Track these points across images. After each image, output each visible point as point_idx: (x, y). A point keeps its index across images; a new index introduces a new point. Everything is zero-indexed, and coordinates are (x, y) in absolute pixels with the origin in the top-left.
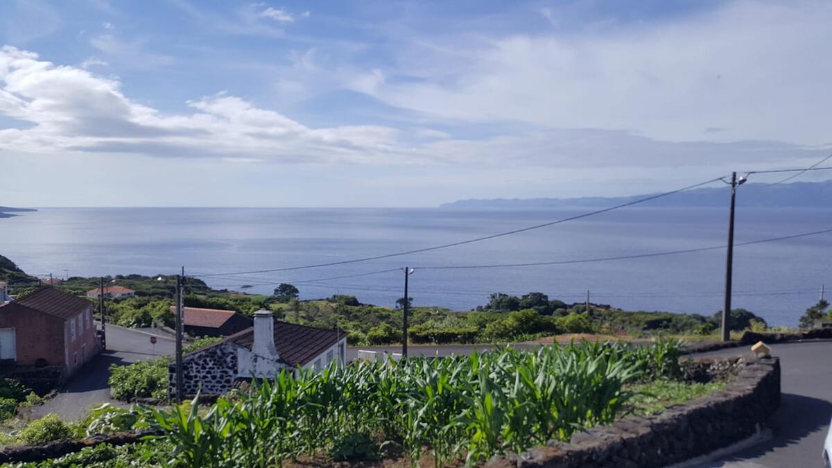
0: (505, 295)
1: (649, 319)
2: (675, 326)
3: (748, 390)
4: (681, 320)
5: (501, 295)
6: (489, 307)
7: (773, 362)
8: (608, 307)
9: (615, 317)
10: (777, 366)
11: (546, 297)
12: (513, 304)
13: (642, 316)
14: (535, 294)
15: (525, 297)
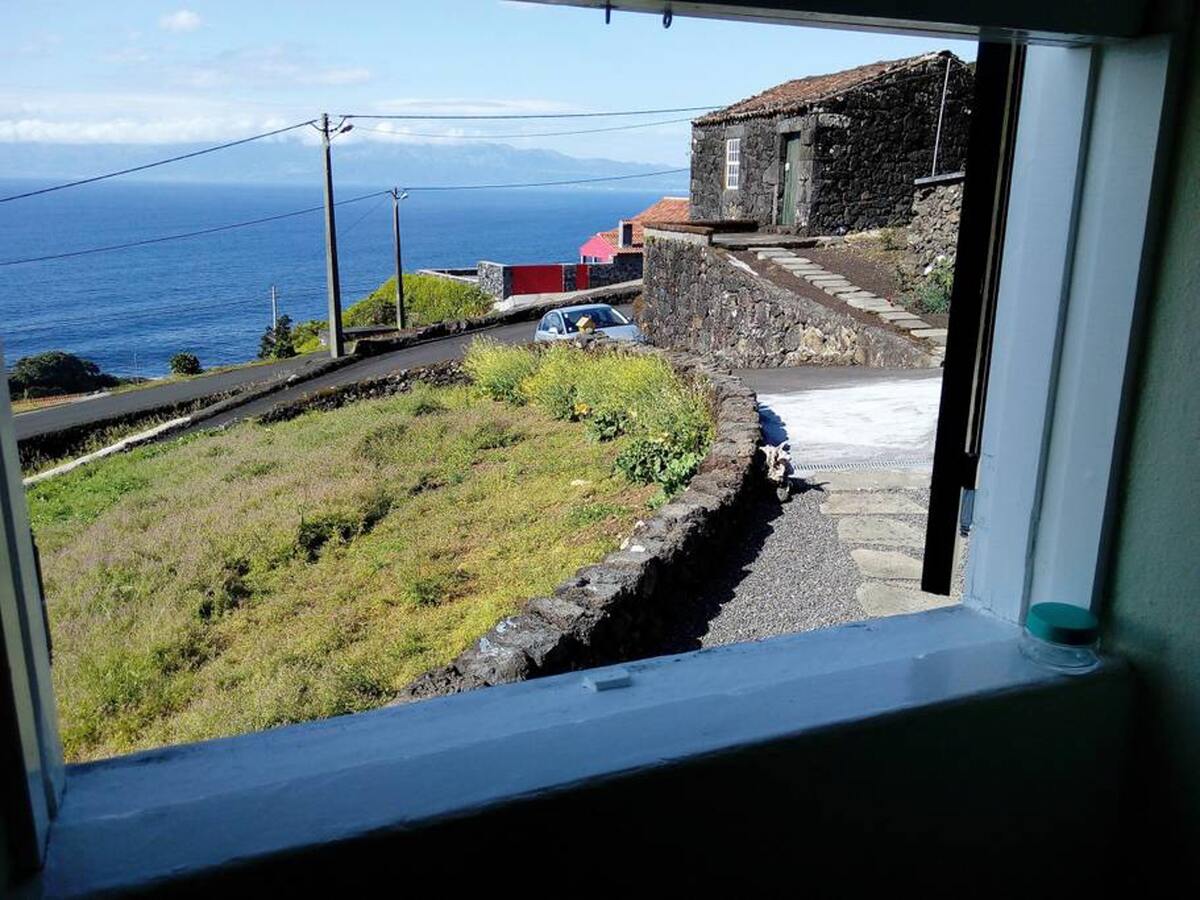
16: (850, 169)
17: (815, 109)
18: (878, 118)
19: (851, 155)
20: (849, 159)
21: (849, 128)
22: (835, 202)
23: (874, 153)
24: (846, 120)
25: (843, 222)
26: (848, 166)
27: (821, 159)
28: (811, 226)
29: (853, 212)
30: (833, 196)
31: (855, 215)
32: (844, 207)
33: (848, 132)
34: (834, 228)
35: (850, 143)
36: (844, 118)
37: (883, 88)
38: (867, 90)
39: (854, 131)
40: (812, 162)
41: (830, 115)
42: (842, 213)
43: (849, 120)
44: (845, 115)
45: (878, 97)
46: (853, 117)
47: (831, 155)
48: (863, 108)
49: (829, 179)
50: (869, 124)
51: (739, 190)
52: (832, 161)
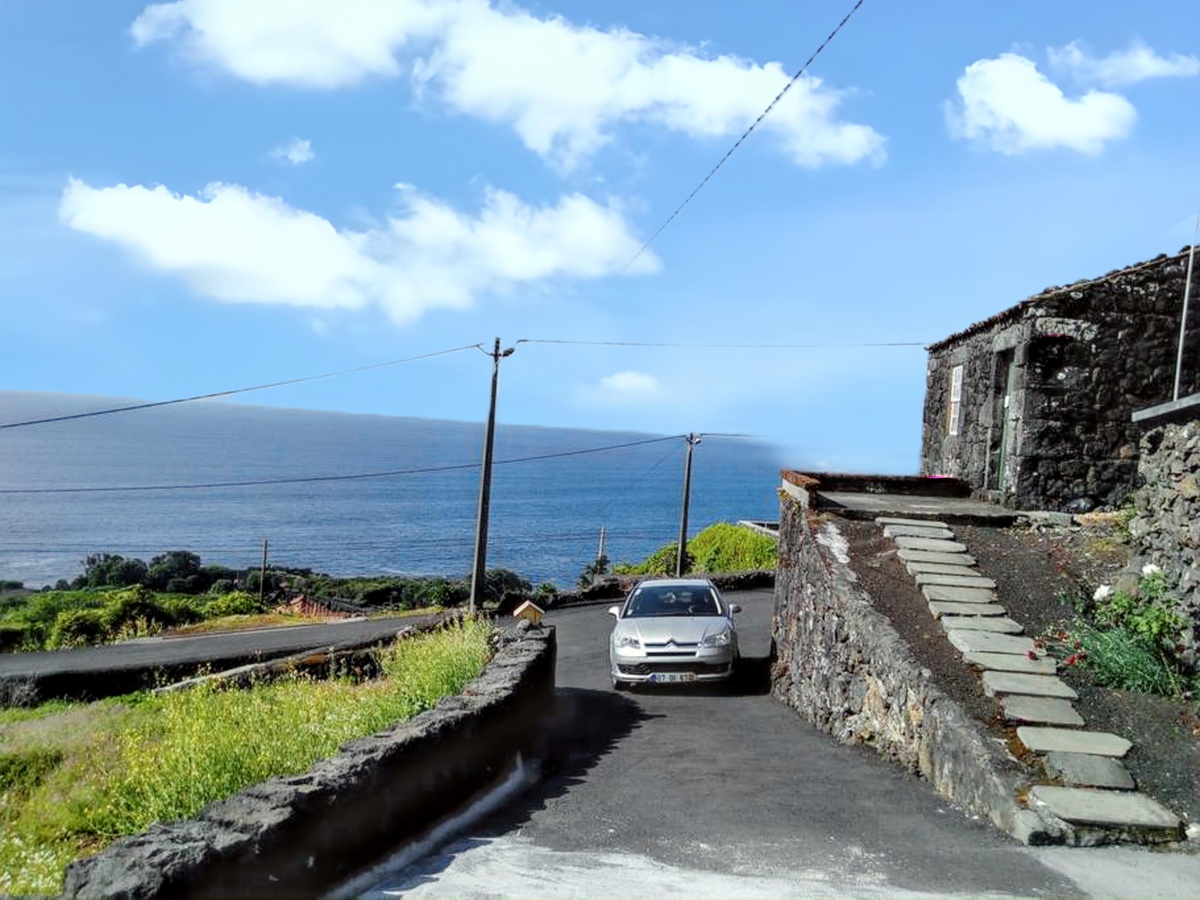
0: (117, 558)
1: (370, 589)
2: (410, 597)
3: (505, 688)
4: (418, 588)
5: (107, 557)
6: (82, 582)
7: (546, 633)
8: (305, 573)
9: (317, 589)
10: (550, 641)
11: (197, 559)
12: (131, 574)
13: (360, 585)
14: (176, 555)
15: (157, 560)
16: (1097, 406)
17: (1031, 310)
18: (1151, 329)
19: (1098, 383)
20: (1094, 390)
21: (1094, 341)
22: (1067, 457)
23: (1145, 382)
24: (1089, 328)
25: (1086, 491)
26: (1093, 401)
27: (1042, 387)
28: (1023, 492)
29: (1106, 475)
30: (1064, 447)
31: (1108, 480)
32: (1088, 466)
33: (1094, 346)
34: (1066, 500)
35: (1097, 365)
36: (1084, 326)
37: (1162, 280)
38: (1129, 282)
39: (1105, 346)
40: (1024, 390)
41: (1060, 319)
42: (1083, 476)
43: (1094, 328)
44: (1086, 320)
45: (1152, 294)
46: (1104, 324)
47: (1061, 382)
48: (1121, 310)
49: (1056, 420)
50: (1132, 338)
51: (958, 436)
52: (1062, 392)
